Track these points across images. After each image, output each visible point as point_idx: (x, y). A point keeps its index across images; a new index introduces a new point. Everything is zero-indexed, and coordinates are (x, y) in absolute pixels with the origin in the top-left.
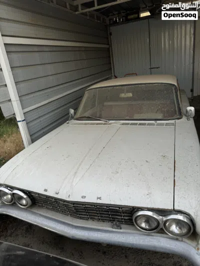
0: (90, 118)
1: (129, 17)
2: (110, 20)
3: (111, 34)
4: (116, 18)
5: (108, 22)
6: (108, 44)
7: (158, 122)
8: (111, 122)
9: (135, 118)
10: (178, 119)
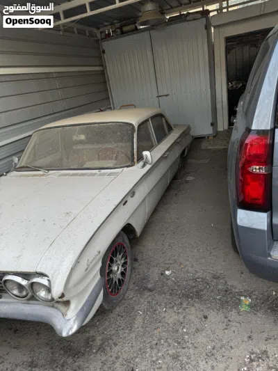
0: (27, 167)
1: (125, 29)
2: (101, 33)
3: (104, 52)
4: (109, 31)
5: (99, 36)
6: (102, 66)
7: (103, 171)
8: (51, 172)
9: (85, 166)
10: (127, 167)
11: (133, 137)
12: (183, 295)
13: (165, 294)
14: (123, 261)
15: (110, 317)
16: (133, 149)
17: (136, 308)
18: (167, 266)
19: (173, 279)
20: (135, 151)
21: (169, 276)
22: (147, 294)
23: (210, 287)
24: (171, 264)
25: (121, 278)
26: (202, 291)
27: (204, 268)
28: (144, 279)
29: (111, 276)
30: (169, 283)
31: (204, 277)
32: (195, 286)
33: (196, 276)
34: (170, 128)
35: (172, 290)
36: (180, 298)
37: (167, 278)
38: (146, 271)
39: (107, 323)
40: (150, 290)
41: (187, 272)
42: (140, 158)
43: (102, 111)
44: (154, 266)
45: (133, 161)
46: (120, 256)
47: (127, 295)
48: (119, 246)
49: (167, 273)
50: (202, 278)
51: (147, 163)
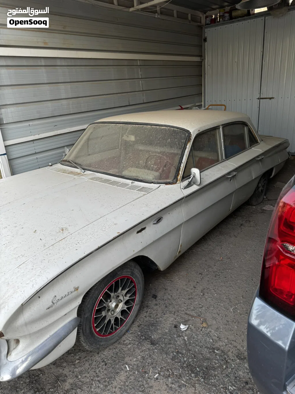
1: (234, 14)
2: (207, 17)
3: (205, 40)
4: (216, 15)
5: (203, 21)
8: (87, 172)
10: (167, 183)
11: (185, 148)
12: (189, 365)
13: (166, 354)
14: (127, 298)
15: (93, 358)
16: (180, 162)
17: (127, 359)
18: (186, 317)
19: (186, 338)
20: (183, 166)
21: (183, 332)
22: (147, 345)
23: (227, 367)
24: (192, 316)
25: (119, 317)
26: (214, 369)
27: (232, 337)
28: (152, 325)
29: (104, 314)
30: (179, 341)
31: (226, 350)
32: (208, 359)
33: (217, 345)
34: (253, 141)
35: (178, 352)
36: (182, 367)
37: (180, 333)
38: (159, 315)
39: (87, 365)
40: (153, 343)
41: (208, 335)
42: (186, 175)
43: (182, 109)
44: (171, 312)
45: (176, 177)
46: (124, 292)
47: (124, 338)
48: (122, 280)
49: (182, 327)
50: (223, 352)
51: (194, 183)
